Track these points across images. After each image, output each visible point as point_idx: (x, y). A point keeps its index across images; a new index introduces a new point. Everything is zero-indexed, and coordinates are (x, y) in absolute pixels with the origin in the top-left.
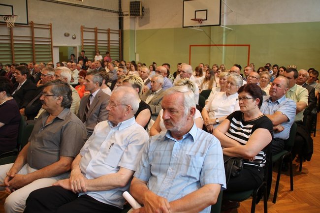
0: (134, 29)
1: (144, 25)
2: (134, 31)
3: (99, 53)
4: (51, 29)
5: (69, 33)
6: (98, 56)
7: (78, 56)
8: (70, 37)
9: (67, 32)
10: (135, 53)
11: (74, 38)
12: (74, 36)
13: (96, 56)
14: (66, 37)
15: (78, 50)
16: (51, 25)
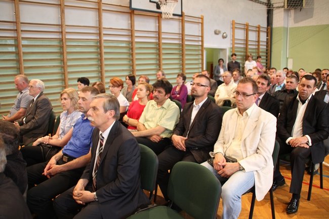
0: (286, 26)
1: (302, 21)
2: (287, 28)
3: (252, 58)
4: (202, 24)
5: (220, 30)
6: (249, 61)
7: (227, 62)
8: (220, 36)
9: (218, 28)
10: (287, 58)
11: (224, 37)
12: (225, 35)
13: (247, 62)
14: (216, 36)
15: (228, 53)
16: (202, 19)
